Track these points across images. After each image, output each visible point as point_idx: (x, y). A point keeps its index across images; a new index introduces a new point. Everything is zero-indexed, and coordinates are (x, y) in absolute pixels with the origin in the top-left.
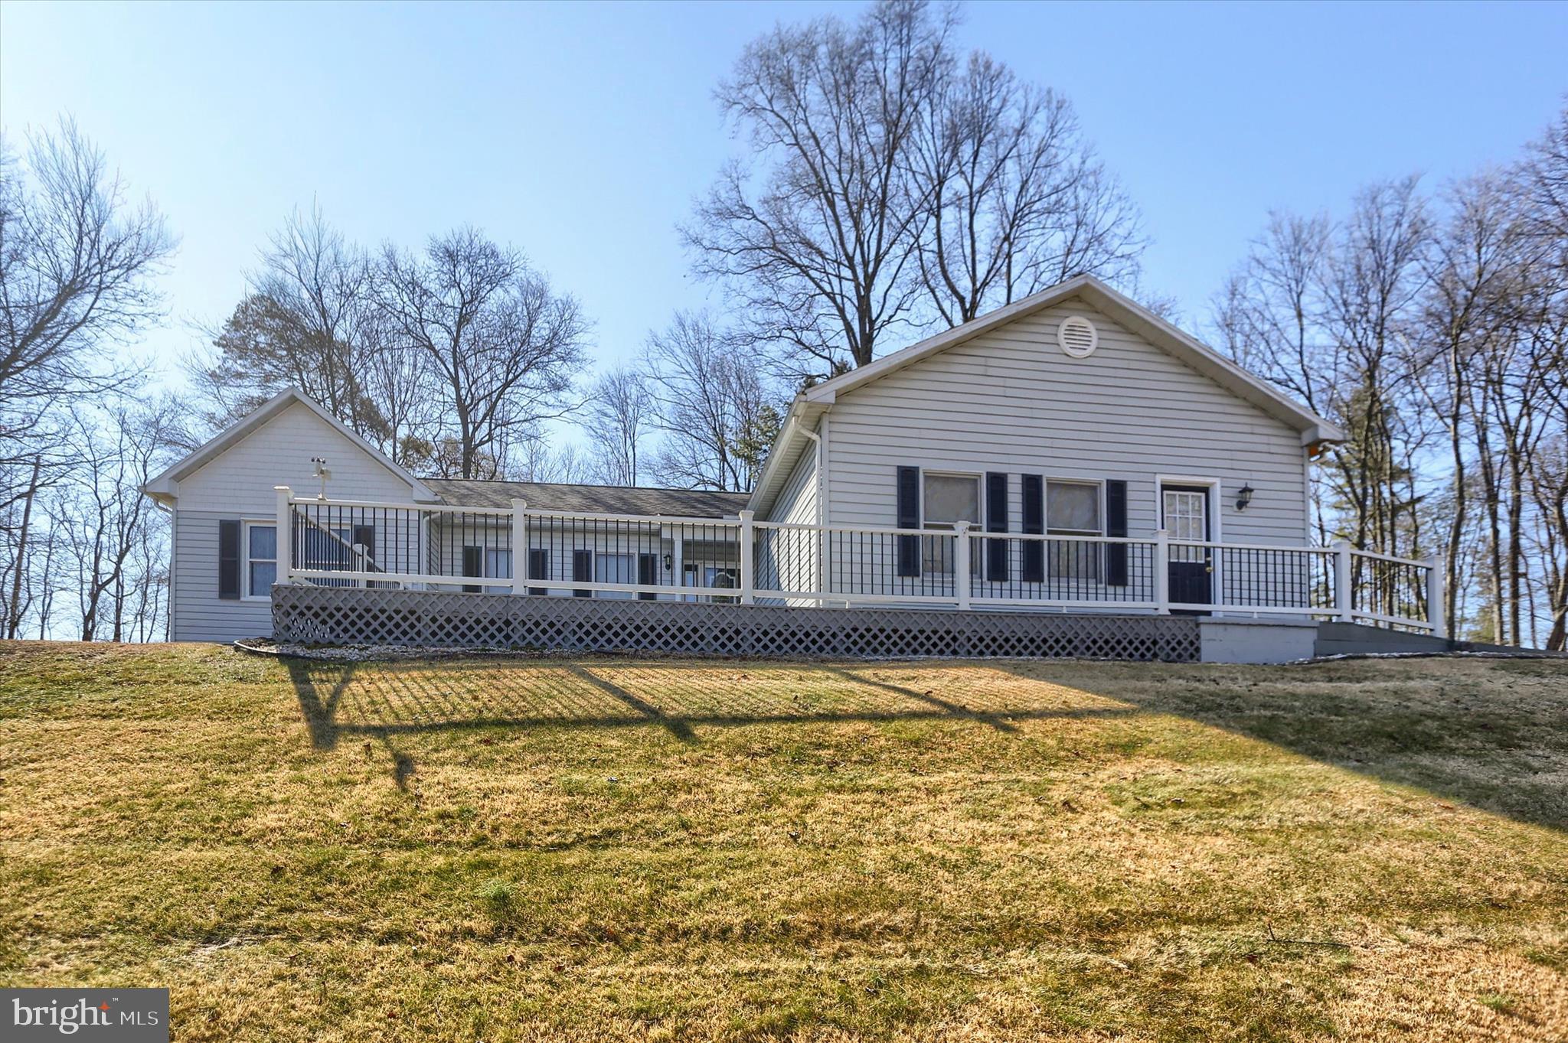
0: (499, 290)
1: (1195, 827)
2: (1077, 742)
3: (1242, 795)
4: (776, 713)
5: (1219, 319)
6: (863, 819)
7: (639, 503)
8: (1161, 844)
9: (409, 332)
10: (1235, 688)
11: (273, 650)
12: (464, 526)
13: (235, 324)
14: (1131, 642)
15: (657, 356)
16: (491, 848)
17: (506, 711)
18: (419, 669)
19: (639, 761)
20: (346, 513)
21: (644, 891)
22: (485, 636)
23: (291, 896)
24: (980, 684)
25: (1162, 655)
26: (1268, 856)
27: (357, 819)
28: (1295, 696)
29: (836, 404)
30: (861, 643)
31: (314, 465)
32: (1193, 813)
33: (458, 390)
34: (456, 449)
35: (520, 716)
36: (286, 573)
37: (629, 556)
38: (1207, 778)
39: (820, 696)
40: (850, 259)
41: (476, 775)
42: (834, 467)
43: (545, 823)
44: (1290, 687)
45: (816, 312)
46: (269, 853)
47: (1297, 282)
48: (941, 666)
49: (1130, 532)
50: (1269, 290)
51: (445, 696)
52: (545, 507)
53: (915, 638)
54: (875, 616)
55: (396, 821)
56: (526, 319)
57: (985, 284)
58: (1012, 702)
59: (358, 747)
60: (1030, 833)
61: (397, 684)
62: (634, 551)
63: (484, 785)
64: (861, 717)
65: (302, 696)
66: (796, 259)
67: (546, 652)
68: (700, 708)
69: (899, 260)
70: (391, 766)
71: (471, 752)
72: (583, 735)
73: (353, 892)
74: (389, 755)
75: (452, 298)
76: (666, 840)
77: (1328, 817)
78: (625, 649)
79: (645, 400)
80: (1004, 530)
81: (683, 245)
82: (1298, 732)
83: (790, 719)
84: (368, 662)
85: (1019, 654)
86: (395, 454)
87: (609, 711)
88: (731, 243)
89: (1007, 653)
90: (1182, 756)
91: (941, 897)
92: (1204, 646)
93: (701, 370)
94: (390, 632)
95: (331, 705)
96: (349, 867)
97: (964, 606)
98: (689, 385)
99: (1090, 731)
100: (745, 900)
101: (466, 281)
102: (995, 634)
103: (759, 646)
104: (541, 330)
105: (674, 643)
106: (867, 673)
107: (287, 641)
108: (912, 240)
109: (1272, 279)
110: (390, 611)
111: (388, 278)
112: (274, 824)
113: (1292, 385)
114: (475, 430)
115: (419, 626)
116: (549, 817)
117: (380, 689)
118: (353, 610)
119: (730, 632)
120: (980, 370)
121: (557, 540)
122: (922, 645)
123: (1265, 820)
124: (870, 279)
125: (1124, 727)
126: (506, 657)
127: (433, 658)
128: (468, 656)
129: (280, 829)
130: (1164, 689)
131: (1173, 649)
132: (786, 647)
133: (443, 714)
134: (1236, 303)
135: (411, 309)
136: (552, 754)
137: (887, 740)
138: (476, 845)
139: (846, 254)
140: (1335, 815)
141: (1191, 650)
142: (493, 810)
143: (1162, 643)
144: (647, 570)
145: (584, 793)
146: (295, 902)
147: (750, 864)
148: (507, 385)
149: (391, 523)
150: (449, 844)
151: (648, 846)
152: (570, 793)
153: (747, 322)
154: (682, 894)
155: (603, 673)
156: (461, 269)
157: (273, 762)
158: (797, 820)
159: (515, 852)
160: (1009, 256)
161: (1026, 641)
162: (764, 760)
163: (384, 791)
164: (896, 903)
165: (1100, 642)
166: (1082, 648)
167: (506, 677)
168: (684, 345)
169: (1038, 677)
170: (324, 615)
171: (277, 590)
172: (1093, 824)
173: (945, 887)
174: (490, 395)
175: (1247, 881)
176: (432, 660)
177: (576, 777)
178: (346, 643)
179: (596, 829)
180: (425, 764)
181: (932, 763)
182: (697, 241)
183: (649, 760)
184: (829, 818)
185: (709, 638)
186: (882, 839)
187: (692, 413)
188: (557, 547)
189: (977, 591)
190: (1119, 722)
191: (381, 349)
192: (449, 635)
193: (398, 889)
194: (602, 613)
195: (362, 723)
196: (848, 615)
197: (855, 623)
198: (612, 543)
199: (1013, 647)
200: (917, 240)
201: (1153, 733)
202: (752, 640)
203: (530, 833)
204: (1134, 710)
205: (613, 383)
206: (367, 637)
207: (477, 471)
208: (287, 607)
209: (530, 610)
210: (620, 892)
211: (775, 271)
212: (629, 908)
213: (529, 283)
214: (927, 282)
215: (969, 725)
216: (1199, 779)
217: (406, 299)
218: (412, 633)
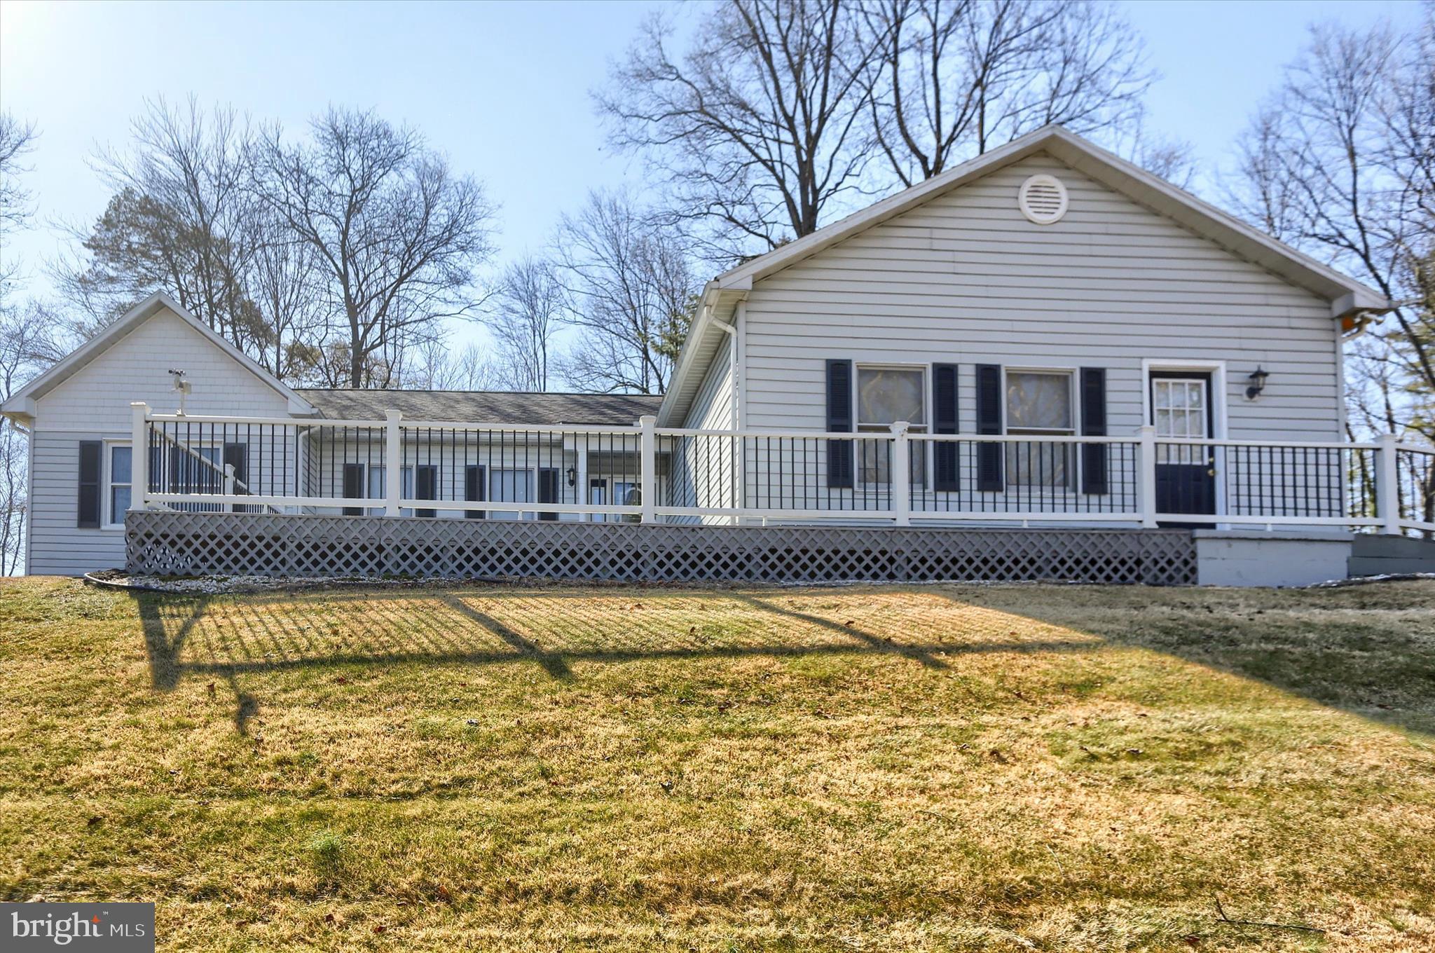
0: (393, 174)
1: (1152, 783)
2: (1019, 681)
3: (1220, 745)
4: (667, 647)
5: (1247, 165)
6: (749, 768)
7: (541, 410)
8: (1106, 803)
9: (294, 225)
10: (1233, 616)
11: (125, 582)
12: (346, 441)
13: (107, 223)
14: (1108, 562)
15: (569, 241)
16: (329, 797)
17: (367, 646)
18: (279, 601)
19: (506, 702)
20: (219, 430)
21: (488, 845)
22: (355, 564)
23: (105, 849)
24: (912, 613)
25: (1148, 577)
26: (1237, 820)
27: (188, 768)
28: (1309, 626)
29: (754, 290)
30: (781, 566)
31: (172, 378)
32: (1151, 766)
33: (347, 289)
34: (346, 353)
35: (381, 653)
36: (140, 497)
37: (527, 471)
38: (1177, 724)
39: (721, 628)
40: (790, 120)
41: (324, 717)
42: (752, 362)
43: (392, 770)
44: (1305, 615)
45: (750, 182)
46: (89, 803)
47: (1349, 112)
48: (870, 592)
49: (1110, 429)
50: (1311, 126)
51: (302, 631)
52: (435, 418)
53: (844, 560)
54: (797, 535)
55: (230, 768)
56: (423, 205)
57: (951, 139)
58: (948, 634)
59: (202, 687)
60: (944, 787)
61: (252, 618)
62: (533, 465)
63: (331, 729)
64: (765, 651)
65: (148, 632)
66: (727, 123)
67: (421, 581)
68: (583, 642)
69: (848, 118)
70: (233, 708)
71: (321, 693)
72: (448, 673)
73: (173, 844)
74: (233, 696)
75: (342, 185)
76: (521, 790)
77: (1328, 775)
78: (509, 576)
79: (557, 292)
80: (954, 431)
81: (598, 114)
82: (1307, 669)
83: (683, 653)
84: (223, 595)
85: (970, 577)
86: (278, 362)
87: (480, 646)
88: (652, 109)
89: (954, 577)
90: (1151, 698)
91: (824, 858)
92: (1203, 566)
93: (619, 255)
94: (252, 561)
95: (178, 642)
96: (172, 817)
97: (902, 521)
98: (606, 274)
99: (1039, 668)
100: (598, 858)
101: (356, 166)
102: (939, 553)
103: (661, 572)
104: (440, 217)
105: (565, 569)
106: (781, 601)
107: (141, 573)
108: (863, 93)
109: (1316, 112)
110: (252, 538)
111: (271, 165)
112: (99, 772)
113: (1343, 242)
114: (366, 332)
115: (284, 554)
116: (398, 764)
117: (232, 624)
118: (212, 537)
119: (629, 556)
120: (925, 244)
121: (448, 455)
122: (852, 567)
123: (1243, 776)
124: (813, 140)
125: (1083, 664)
126: (377, 587)
127: (296, 589)
128: (334, 586)
129: (105, 777)
130: (1140, 617)
131: (1162, 570)
132: (693, 572)
133: (298, 650)
134: (1269, 144)
135: (296, 200)
136: (410, 694)
137: (792, 678)
138: (312, 794)
139: (785, 114)
140: (1338, 773)
141: (1186, 570)
142: (337, 756)
143: (1148, 562)
144: (548, 487)
145: (439, 738)
146: (108, 856)
147: (611, 817)
148: (401, 280)
149: (267, 440)
150: (283, 793)
151: (501, 796)
152: (424, 737)
153: (670, 198)
154: (528, 850)
155: (479, 603)
156: (351, 153)
157: (108, 705)
158: (673, 769)
159: (354, 802)
160: (982, 104)
161: (977, 562)
162: (647, 701)
163: (223, 735)
164: (769, 864)
165: (1070, 563)
166: (1048, 569)
167: (372, 609)
168: (600, 228)
169: (985, 604)
170: (181, 544)
171: (132, 516)
172: (1024, 777)
173: (832, 847)
174: (383, 291)
175: (1205, 849)
176: (292, 591)
177: (434, 719)
178: (204, 574)
179: (446, 777)
180: (271, 705)
181: (842, 704)
182: (613, 108)
183: (517, 701)
184: (710, 766)
185: (605, 563)
186: (767, 791)
187: (610, 305)
188: (448, 462)
189: (918, 504)
190: (1078, 658)
191: (264, 246)
192: (315, 563)
193: (221, 842)
194: (485, 535)
195: (209, 661)
196: (765, 534)
197: (773, 543)
198: (508, 456)
199: (962, 569)
200: (870, 91)
201: (1118, 670)
202: (654, 564)
203: (373, 781)
204: (1097, 644)
205: (520, 274)
206: (228, 567)
207: (368, 379)
208: (141, 535)
209: (405, 534)
210: (461, 846)
211: (703, 138)
212: (468, 864)
213: (426, 164)
214: (881, 141)
215: (893, 660)
216: (1167, 726)
217: (290, 188)
218: (276, 562)
